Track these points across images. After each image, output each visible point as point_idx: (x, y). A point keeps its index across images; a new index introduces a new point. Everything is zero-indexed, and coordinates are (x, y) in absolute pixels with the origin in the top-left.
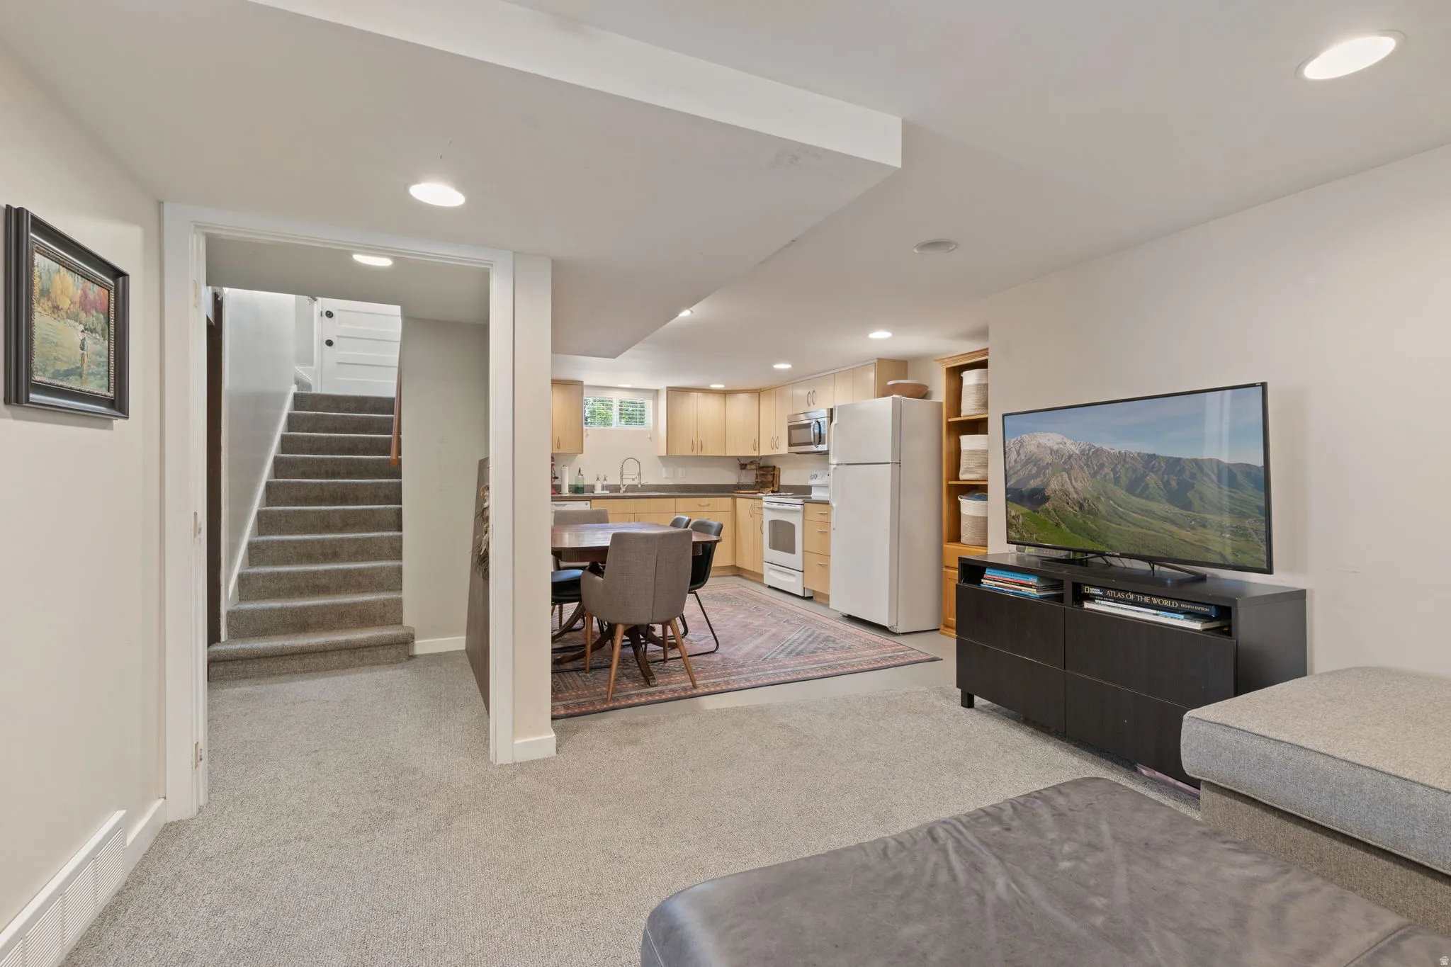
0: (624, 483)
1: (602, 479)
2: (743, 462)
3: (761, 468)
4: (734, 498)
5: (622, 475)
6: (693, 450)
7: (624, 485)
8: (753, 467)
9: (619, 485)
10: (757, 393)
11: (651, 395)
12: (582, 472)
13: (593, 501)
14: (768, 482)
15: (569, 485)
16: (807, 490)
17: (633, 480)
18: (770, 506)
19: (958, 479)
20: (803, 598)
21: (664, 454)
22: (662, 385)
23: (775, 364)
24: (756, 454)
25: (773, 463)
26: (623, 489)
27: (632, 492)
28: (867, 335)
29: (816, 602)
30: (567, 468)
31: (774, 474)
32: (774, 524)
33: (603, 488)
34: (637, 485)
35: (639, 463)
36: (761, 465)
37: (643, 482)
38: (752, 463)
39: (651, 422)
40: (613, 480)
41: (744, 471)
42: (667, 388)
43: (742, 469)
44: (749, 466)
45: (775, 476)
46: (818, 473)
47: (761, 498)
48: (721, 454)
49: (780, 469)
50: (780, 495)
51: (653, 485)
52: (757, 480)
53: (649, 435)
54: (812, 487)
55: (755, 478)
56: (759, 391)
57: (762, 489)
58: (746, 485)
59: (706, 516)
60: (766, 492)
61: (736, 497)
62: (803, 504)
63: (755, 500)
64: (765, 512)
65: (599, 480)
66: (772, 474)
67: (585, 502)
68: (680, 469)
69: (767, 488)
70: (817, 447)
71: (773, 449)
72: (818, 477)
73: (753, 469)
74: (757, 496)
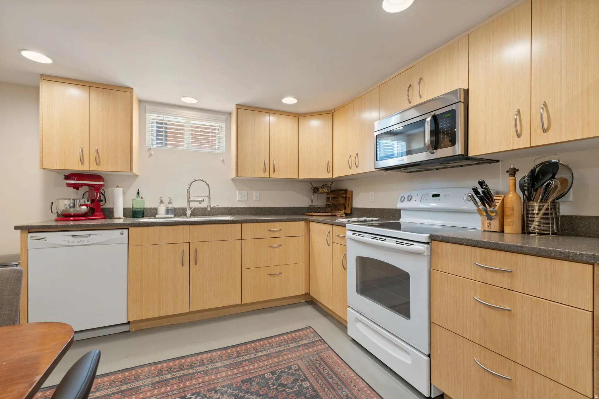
0: (190, 206)
1: (166, 201)
2: (315, 185)
3: (333, 192)
4: (308, 222)
5: (189, 197)
6: (265, 172)
7: (191, 208)
8: (325, 190)
9: (186, 208)
10: (330, 113)
11: (224, 117)
12: (141, 195)
14: (339, 205)
15: (124, 209)
16: (396, 213)
17: (200, 202)
22: (231, 104)
24: (329, 176)
25: (344, 186)
26: (189, 213)
27: (200, 216)
30: (121, 189)
31: (346, 197)
33: (168, 211)
34: (206, 208)
35: (208, 185)
36: (333, 188)
37: (212, 205)
38: (323, 187)
39: (224, 144)
40: (180, 203)
41: (316, 195)
42: (237, 105)
43: (314, 192)
44: (321, 189)
45: (347, 199)
46: (413, 194)
47: (343, 225)
48: (295, 177)
49: (352, 192)
50: (365, 221)
51: (226, 208)
52: (328, 203)
53: (222, 157)
54: (402, 211)
55: (327, 202)
56: (333, 111)
57: (333, 211)
58: (319, 207)
59: (277, 242)
60: (344, 215)
61: (310, 221)
62: (428, 243)
63: (334, 227)
64: (349, 243)
65: (163, 203)
66: (343, 197)
67: (120, 231)
68: (254, 192)
69: (339, 210)
70: (433, 153)
71: (351, 168)
72: (413, 199)
73: (325, 193)
74: (337, 221)
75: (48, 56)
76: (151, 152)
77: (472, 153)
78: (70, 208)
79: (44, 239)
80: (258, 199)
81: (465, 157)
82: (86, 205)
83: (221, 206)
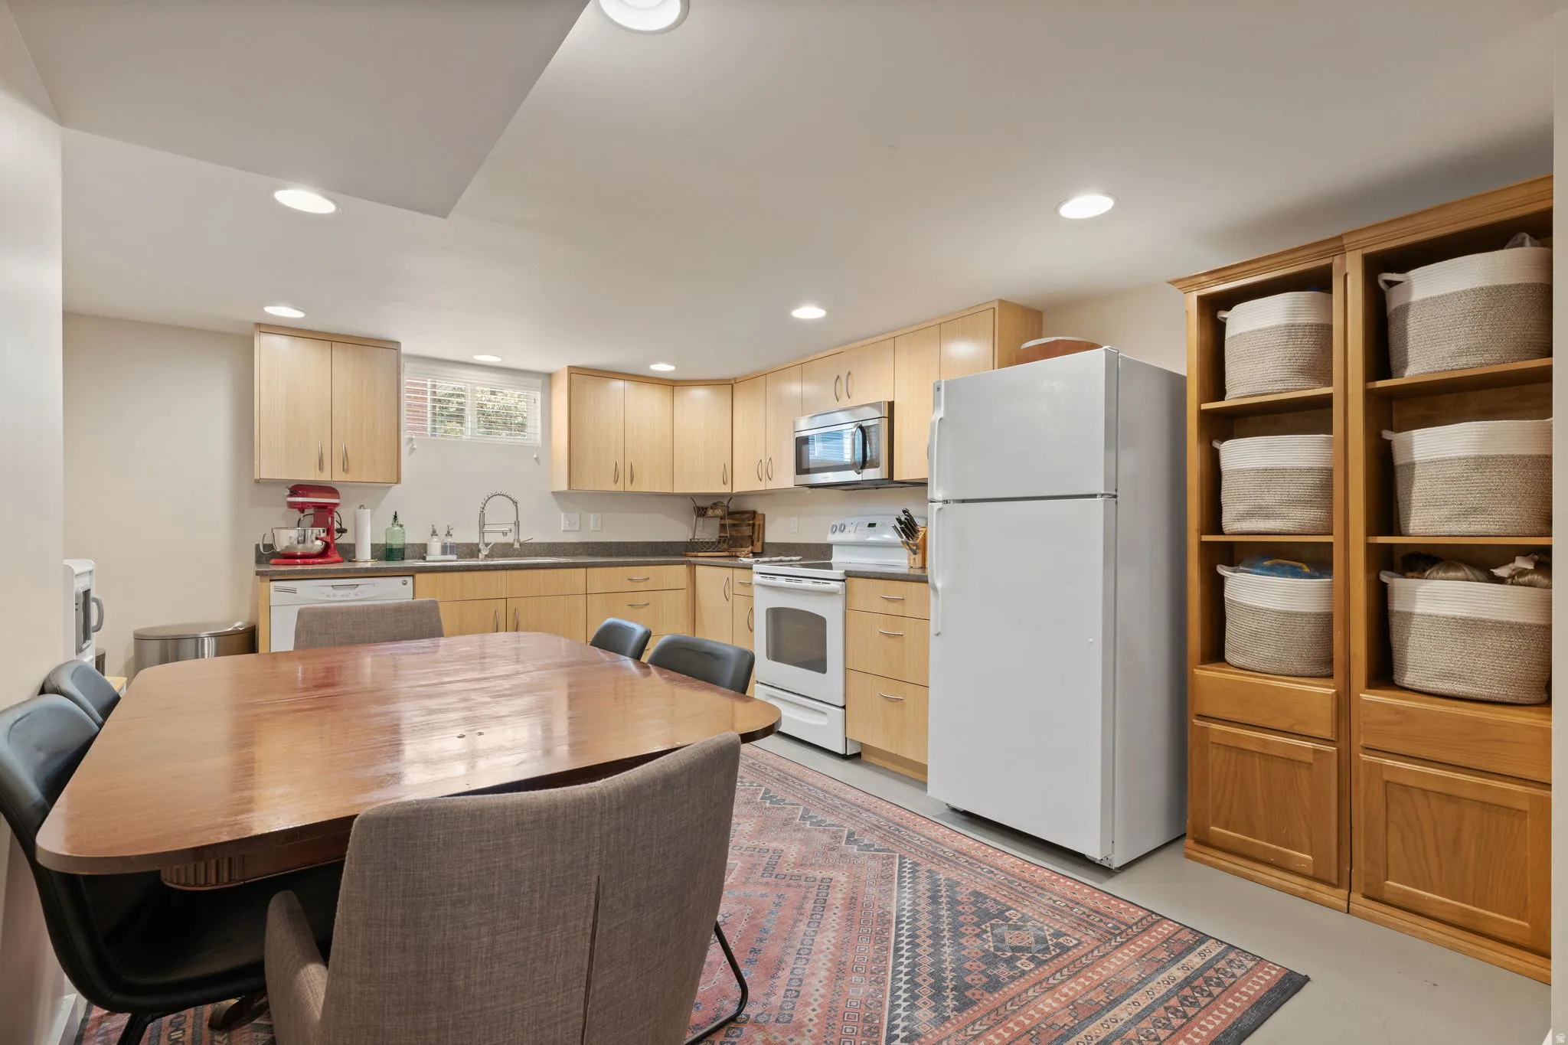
0: (487, 540)
1: (442, 531)
2: (701, 503)
3: (731, 514)
4: (692, 565)
5: (482, 525)
6: (616, 482)
7: (487, 545)
8: (719, 512)
9: (478, 544)
10: (728, 385)
11: (539, 382)
12: (400, 520)
13: (418, 576)
14: (742, 538)
15: (372, 545)
16: (826, 549)
17: (505, 534)
18: (768, 581)
19: (1220, 531)
20: (845, 757)
21: (562, 486)
22: (558, 364)
23: (796, 306)
24: (726, 489)
25: (750, 505)
26: (485, 552)
27: (504, 556)
28: (1056, 210)
29: (868, 765)
30: (368, 511)
31: (754, 525)
32: (776, 615)
33: (445, 549)
34: (513, 545)
35: (515, 503)
36: (732, 509)
37: (522, 539)
38: (715, 506)
39: (539, 431)
40: (467, 535)
41: (701, 520)
42: (569, 368)
43: (699, 516)
44: (712, 510)
45: (756, 527)
46: (847, 521)
47: (749, 568)
48: (666, 489)
49: (764, 515)
50: (781, 561)
51: (543, 543)
52: (723, 535)
53: (535, 453)
54: (834, 547)
55: (720, 532)
56: (733, 382)
57: (733, 549)
58: (708, 543)
59: (642, 598)
60: (751, 555)
61: (695, 565)
62: (844, 580)
63: (736, 571)
64: (758, 592)
65: (437, 535)
66: (749, 525)
67: (402, 579)
68: (592, 515)
69: (742, 547)
70: (859, 473)
71: (761, 480)
72: (847, 529)
73: (718, 517)
74: (740, 562)
75: (296, 309)
76: (413, 445)
77: (898, 476)
78: (298, 543)
79: (294, 591)
80: (599, 529)
81: (889, 481)
82: (321, 539)
83: (536, 540)
